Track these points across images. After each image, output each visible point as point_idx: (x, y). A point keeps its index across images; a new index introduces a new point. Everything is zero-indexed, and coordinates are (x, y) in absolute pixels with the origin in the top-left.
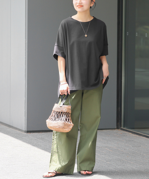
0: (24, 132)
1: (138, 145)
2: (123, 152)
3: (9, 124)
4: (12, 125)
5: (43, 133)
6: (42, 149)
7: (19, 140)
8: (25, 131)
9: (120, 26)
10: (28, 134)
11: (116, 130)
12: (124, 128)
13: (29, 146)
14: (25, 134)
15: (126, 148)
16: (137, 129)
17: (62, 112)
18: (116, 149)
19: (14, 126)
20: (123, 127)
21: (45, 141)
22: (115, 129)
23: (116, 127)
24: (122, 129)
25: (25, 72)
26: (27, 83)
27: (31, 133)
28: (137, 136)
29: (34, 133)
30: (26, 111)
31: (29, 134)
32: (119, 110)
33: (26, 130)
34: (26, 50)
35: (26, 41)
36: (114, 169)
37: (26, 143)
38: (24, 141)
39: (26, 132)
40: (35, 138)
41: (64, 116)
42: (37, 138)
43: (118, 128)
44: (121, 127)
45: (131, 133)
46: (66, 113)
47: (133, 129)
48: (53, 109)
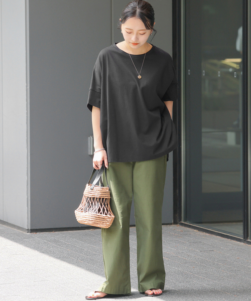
0: (27, 231)
1: (210, 249)
2: (185, 260)
3: (2, 220)
4: (6, 221)
5: (57, 233)
6: (57, 258)
7: (18, 244)
8: (28, 229)
9: (177, 60)
10: (32, 234)
11: (173, 225)
12: (186, 223)
13: (36, 253)
14: (28, 234)
15: (190, 254)
16: (207, 224)
17: (94, 198)
18: (174, 255)
19: (10, 222)
20: (184, 221)
21: (60, 245)
22: (171, 224)
23: (173, 222)
24: (182, 224)
25: (27, 135)
26: (29, 154)
27: (38, 233)
28: (207, 234)
29: (42, 233)
30: (29, 198)
31: (34, 234)
32: (178, 194)
33: (30, 229)
34: (27, 101)
35: (27, 87)
36: (173, 288)
37: (31, 248)
38: (26, 246)
39: (30, 231)
40: (45, 241)
41: (96, 203)
42: (48, 241)
43: (175, 223)
44: (180, 220)
45: (197, 231)
46: (100, 199)
47: (200, 225)
48: (84, 193)
